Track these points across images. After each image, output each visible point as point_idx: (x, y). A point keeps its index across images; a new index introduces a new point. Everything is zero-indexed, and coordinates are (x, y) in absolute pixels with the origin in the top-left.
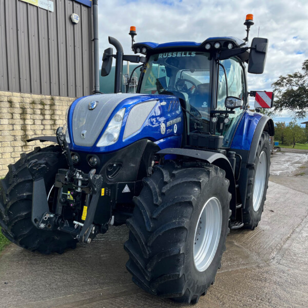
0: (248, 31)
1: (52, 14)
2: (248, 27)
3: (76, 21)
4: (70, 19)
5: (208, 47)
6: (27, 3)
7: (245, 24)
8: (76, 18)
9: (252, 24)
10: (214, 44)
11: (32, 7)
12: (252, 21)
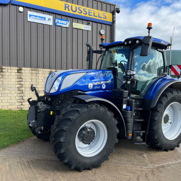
0: (149, 32)
1: (90, 32)
2: (149, 30)
3: (102, 33)
4: (100, 33)
5: (126, 43)
6: (78, 29)
7: (147, 28)
8: (103, 32)
9: (151, 28)
10: (129, 41)
11: (80, 30)
12: (151, 27)
